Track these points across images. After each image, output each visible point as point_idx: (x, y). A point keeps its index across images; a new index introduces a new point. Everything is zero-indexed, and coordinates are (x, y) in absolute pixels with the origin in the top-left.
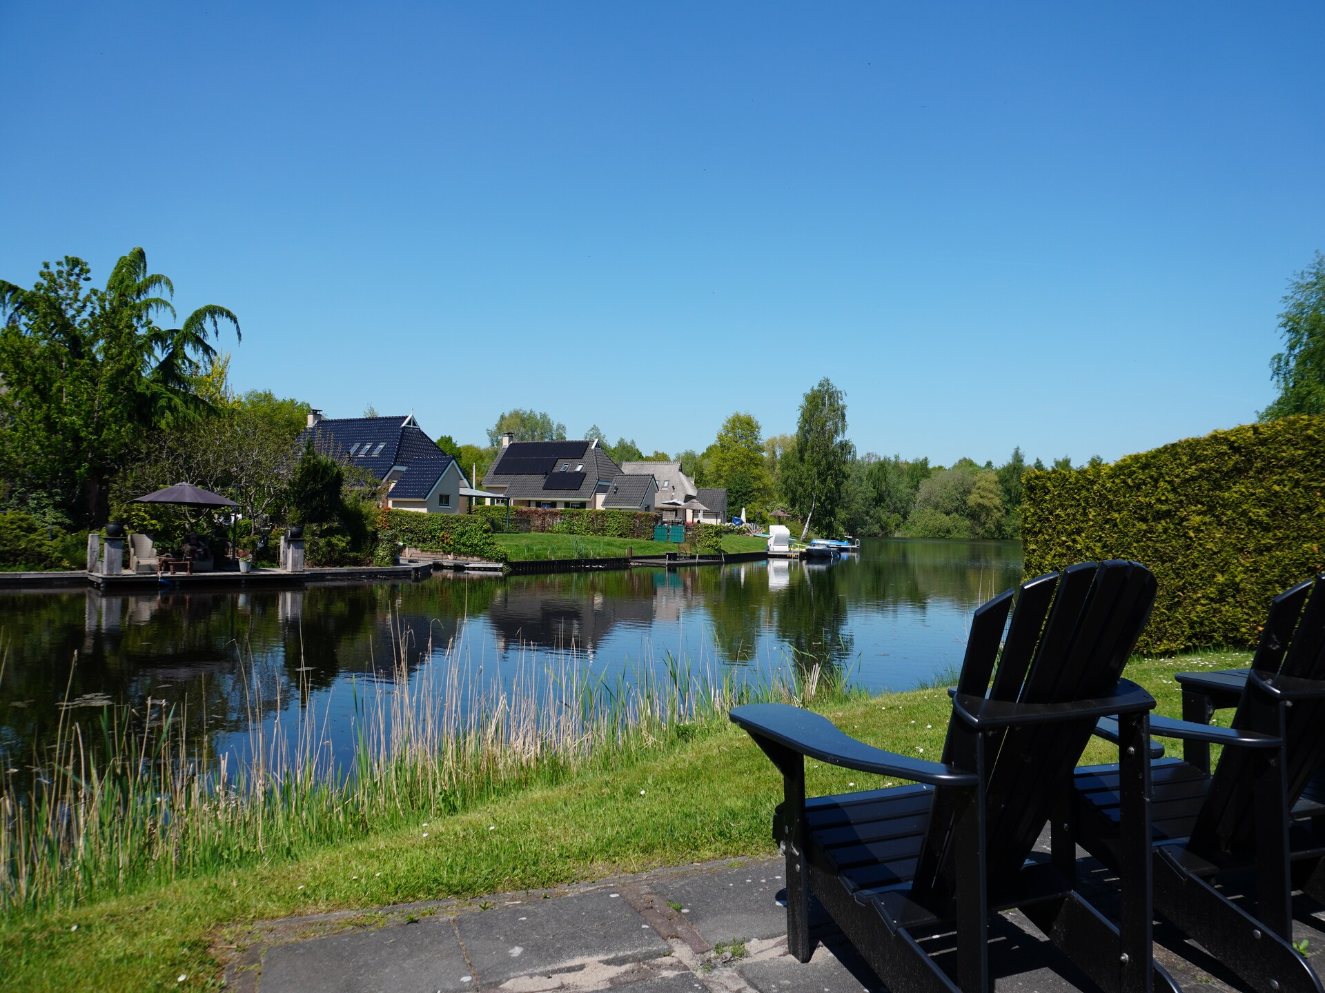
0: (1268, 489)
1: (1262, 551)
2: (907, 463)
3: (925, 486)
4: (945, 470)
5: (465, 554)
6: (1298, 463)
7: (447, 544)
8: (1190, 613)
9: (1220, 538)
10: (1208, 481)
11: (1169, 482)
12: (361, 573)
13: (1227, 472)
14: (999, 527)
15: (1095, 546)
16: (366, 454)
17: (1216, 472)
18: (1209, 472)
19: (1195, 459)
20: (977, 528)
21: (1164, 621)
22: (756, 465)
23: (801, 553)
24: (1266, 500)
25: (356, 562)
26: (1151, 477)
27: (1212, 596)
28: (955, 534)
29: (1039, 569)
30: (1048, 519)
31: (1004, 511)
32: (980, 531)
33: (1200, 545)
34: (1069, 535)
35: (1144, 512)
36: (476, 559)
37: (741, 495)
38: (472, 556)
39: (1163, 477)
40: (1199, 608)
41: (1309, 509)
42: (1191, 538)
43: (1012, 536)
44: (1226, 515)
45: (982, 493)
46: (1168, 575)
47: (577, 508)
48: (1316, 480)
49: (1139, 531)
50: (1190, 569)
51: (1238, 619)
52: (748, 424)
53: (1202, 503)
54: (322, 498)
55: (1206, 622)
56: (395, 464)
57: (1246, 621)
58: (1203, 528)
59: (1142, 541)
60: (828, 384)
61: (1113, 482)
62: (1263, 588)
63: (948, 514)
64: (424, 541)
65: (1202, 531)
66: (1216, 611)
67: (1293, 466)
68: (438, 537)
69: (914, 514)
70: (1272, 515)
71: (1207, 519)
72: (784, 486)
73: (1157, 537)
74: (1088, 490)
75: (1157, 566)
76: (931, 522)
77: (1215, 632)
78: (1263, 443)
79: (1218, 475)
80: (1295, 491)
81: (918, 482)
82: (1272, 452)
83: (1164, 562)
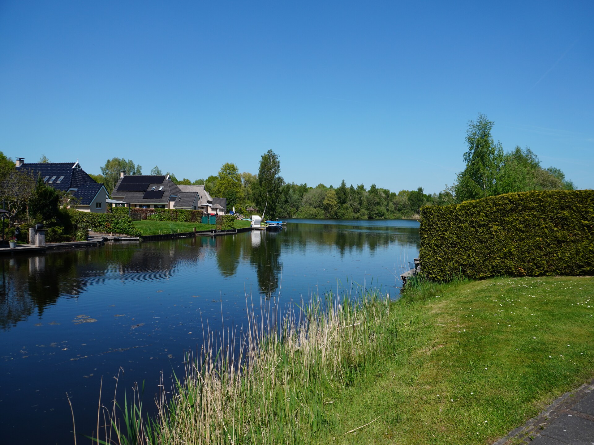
0: (524, 218)
1: (521, 240)
2: (297, 185)
3: (306, 196)
4: (313, 189)
5: (118, 233)
6: (535, 208)
7: (109, 228)
8: (492, 263)
9: (505, 235)
10: (500, 213)
11: (484, 213)
12: (72, 245)
13: (508, 211)
14: (336, 213)
15: (453, 236)
16: (53, 182)
17: (504, 210)
18: (501, 210)
19: (495, 205)
20: (327, 214)
21: (482, 266)
22: (237, 187)
23: (267, 228)
24: (523, 222)
25: (68, 239)
26: (478, 211)
27: (501, 256)
28: (318, 217)
29: (428, 245)
30: (433, 226)
31: (338, 207)
32: (328, 215)
33: (497, 237)
34: (442, 232)
35: (474, 224)
36: (124, 235)
37: (231, 201)
38: (123, 234)
39: (482, 211)
40: (496, 261)
41: (539, 225)
42: (493, 235)
43: (341, 217)
44: (507, 226)
45: (329, 199)
46: (483, 248)
47: (160, 208)
48: (542, 215)
49: (472, 231)
50: (492, 246)
51: (511, 265)
52: (232, 168)
53: (498, 222)
54: (49, 208)
55: (499, 266)
56: (70, 187)
57: (514, 266)
58: (498, 231)
59: (473, 235)
60: (272, 152)
61: (461, 212)
62: (521, 254)
63: (315, 208)
64: (96, 227)
65: (498, 232)
66: (502, 262)
67: (533, 209)
68: (104, 225)
69: (301, 209)
70: (525, 227)
71: (500, 228)
72: (253, 197)
73: (480, 234)
74: (450, 214)
75: (479, 245)
76: (309, 212)
77: (502, 270)
78: (522, 200)
79: (505, 211)
80: (534, 218)
81: (303, 194)
82: (526, 204)
83: (482, 243)
